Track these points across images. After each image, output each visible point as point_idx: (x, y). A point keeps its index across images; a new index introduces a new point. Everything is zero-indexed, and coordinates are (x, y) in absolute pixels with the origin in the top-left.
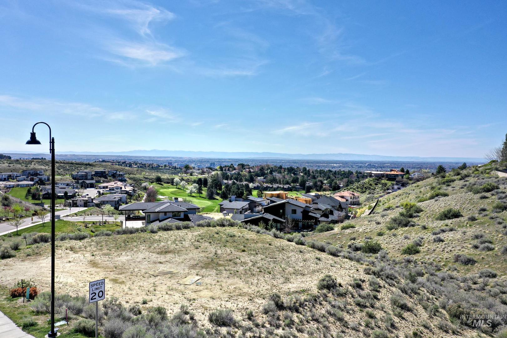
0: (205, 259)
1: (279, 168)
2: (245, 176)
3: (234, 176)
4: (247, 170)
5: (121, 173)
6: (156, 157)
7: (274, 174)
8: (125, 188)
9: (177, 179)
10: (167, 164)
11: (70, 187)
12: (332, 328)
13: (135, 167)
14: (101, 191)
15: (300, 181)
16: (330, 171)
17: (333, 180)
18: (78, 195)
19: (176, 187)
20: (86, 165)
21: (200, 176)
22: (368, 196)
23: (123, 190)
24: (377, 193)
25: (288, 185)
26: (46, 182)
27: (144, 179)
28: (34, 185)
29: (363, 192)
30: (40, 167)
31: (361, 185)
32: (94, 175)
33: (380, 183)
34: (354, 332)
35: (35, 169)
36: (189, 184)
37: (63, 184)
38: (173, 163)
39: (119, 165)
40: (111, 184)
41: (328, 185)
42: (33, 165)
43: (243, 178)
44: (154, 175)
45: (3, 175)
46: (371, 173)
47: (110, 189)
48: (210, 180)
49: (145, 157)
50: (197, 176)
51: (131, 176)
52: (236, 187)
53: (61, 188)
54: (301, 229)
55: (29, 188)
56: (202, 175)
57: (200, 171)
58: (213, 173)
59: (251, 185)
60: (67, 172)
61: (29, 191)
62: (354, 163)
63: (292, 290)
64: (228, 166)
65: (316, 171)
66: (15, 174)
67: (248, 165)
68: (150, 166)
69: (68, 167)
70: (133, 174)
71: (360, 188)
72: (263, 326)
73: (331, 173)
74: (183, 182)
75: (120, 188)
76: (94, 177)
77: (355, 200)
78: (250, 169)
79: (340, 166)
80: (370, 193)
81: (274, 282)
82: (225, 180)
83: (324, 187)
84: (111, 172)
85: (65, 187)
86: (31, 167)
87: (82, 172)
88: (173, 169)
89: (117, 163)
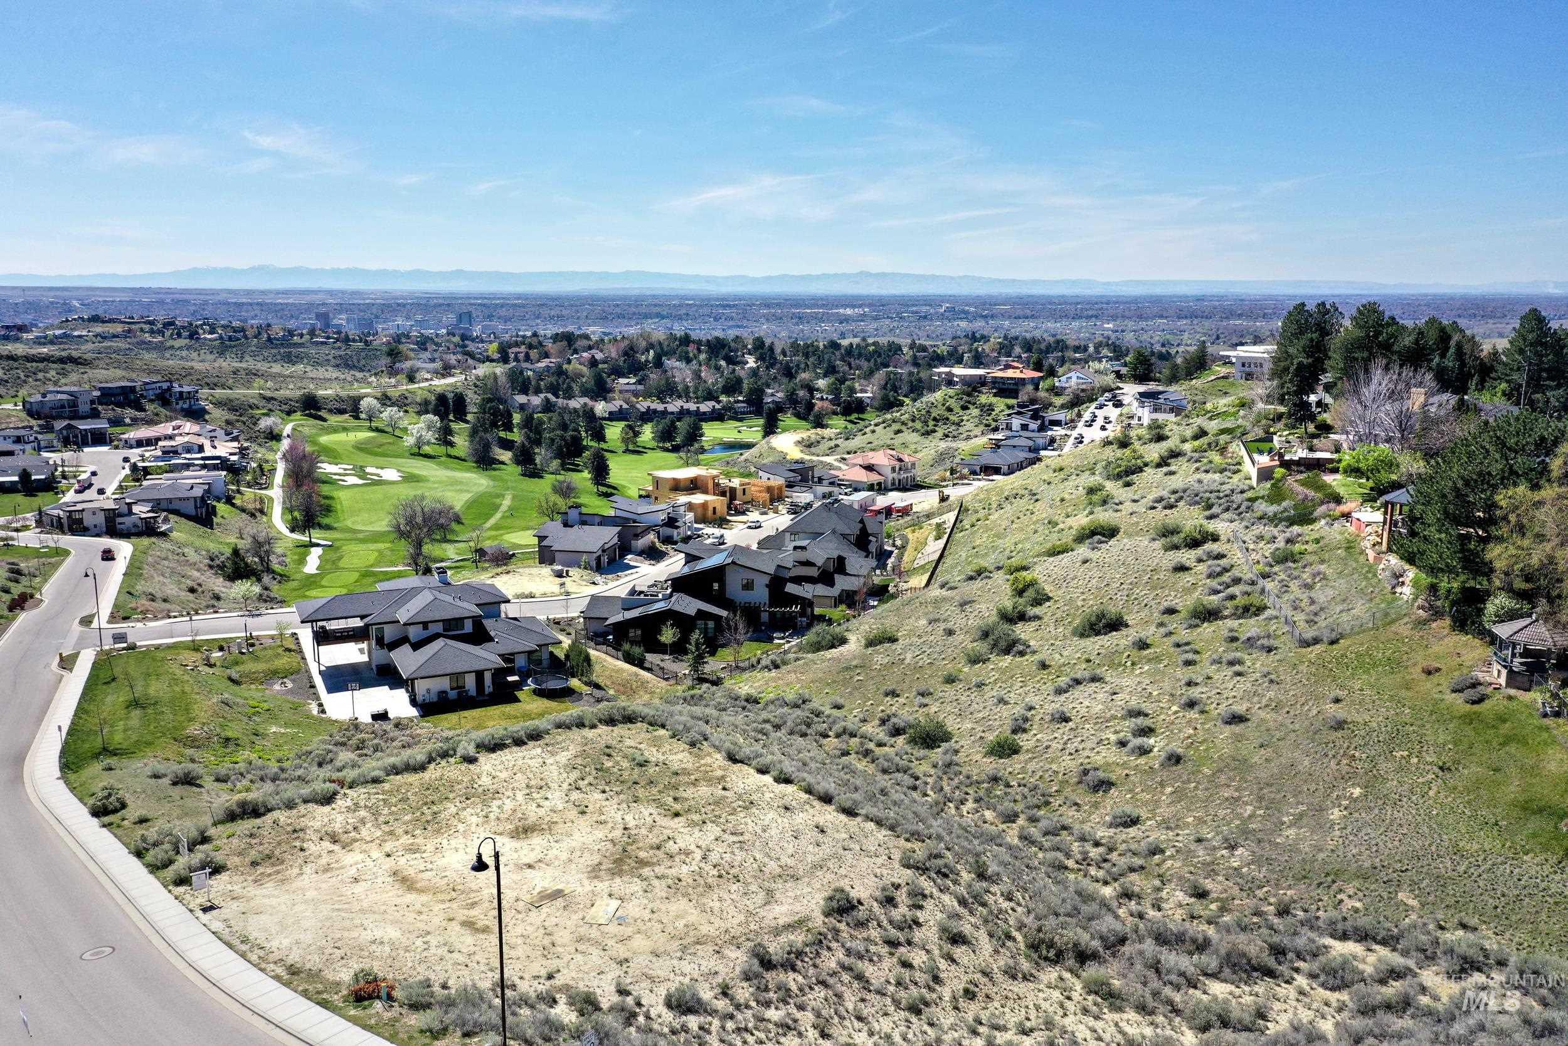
0: (609, 846)
1: (680, 340)
2: (580, 376)
3: (547, 379)
4: (585, 354)
5: (186, 389)
7: (668, 364)
8: (214, 447)
11: (30, 448)
12: (847, 994)
13: (210, 340)
14: (137, 458)
15: (745, 386)
16: (835, 346)
17: (842, 381)
18: (64, 477)
19: (367, 424)
21: (440, 384)
22: (943, 445)
23: (207, 453)
24: (964, 436)
25: (711, 404)
27: (263, 403)
29: (927, 433)
31: (923, 412)
32: (100, 401)
33: (974, 404)
34: (878, 997)
36: (408, 414)
37: (1, 439)
38: (331, 315)
39: (152, 332)
41: (830, 396)
43: (572, 383)
44: (290, 387)
46: (950, 374)
47: (164, 453)
48: (473, 399)
50: (430, 382)
51: (219, 392)
52: (554, 416)
54: (766, 630)
56: (443, 376)
57: (438, 364)
58: (481, 370)
59: (601, 408)
60: (3, 390)
62: (906, 303)
63: (781, 922)
64: (524, 342)
65: (794, 343)
67: (586, 337)
68: (259, 333)
70: (223, 387)
71: (919, 419)
72: (747, 1007)
73: (837, 353)
74: (390, 408)
75: (196, 448)
76: (100, 408)
77: (903, 475)
78: (594, 351)
79: (864, 315)
80: (947, 436)
81: (748, 903)
82: (521, 393)
83: (818, 405)
84: (154, 386)
85: (12, 447)
87: (58, 392)
88: (339, 344)
89: (144, 326)
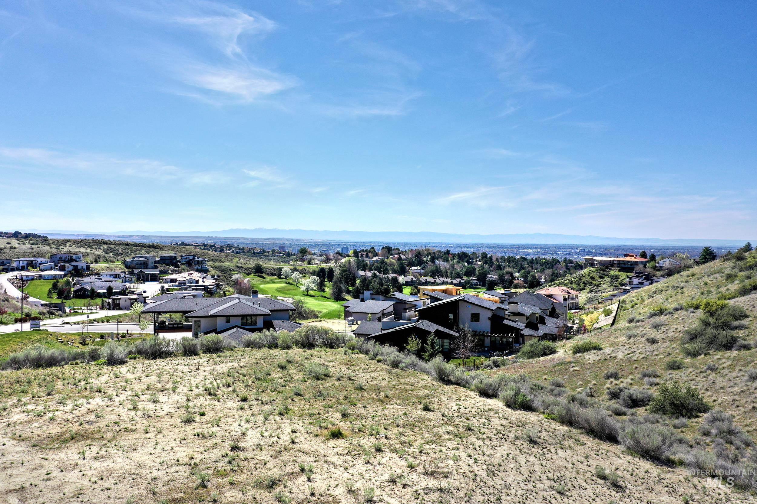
1: (445, 253)
2: (392, 264)
3: (376, 265)
4: (396, 256)
5: (200, 259)
6: (262, 239)
7: (437, 262)
8: (204, 282)
9: (286, 268)
10: (278, 249)
11: (120, 280)
13: (228, 253)
14: (166, 286)
15: (477, 272)
16: (524, 259)
17: (529, 272)
19: (285, 280)
20: (149, 247)
21: (323, 265)
23: (199, 284)
24: (603, 291)
25: (459, 280)
26: (84, 272)
27: (237, 269)
28: (65, 275)
29: (580, 290)
30: (78, 250)
31: (577, 279)
32: (159, 262)
33: (607, 275)
35: (69, 253)
36: (305, 276)
37: (108, 276)
39: (204, 249)
40: (184, 276)
41: (522, 279)
42: (68, 247)
43: (388, 268)
44: (251, 263)
45: (21, 262)
46: (593, 260)
47: (179, 283)
48: (337, 272)
49: (245, 239)
50: (318, 264)
51: (217, 264)
52: (377, 281)
53: (106, 281)
54: (488, 350)
55: (55, 280)
56: (326, 263)
57: (324, 257)
58: (343, 260)
59: (401, 279)
60: (119, 258)
61: (55, 286)
62: (560, 247)
64: (366, 250)
65: (503, 258)
66: (39, 259)
67: (398, 249)
68: (250, 250)
69: (120, 250)
70: (220, 261)
73: (525, 262)
74: (296, 274)
76: (158, 265)
77: (573, 302)
78: (401, 255)
80: (592, 291)
82: (362, 270)
83: (516, 282)
84: (185, 257)
85: (111, 279)
86: (64, 250)
87: (140, 257)
88: (284, 256)
89: (202, 247)
